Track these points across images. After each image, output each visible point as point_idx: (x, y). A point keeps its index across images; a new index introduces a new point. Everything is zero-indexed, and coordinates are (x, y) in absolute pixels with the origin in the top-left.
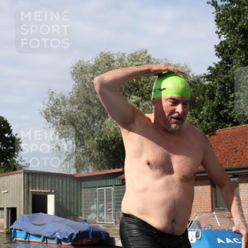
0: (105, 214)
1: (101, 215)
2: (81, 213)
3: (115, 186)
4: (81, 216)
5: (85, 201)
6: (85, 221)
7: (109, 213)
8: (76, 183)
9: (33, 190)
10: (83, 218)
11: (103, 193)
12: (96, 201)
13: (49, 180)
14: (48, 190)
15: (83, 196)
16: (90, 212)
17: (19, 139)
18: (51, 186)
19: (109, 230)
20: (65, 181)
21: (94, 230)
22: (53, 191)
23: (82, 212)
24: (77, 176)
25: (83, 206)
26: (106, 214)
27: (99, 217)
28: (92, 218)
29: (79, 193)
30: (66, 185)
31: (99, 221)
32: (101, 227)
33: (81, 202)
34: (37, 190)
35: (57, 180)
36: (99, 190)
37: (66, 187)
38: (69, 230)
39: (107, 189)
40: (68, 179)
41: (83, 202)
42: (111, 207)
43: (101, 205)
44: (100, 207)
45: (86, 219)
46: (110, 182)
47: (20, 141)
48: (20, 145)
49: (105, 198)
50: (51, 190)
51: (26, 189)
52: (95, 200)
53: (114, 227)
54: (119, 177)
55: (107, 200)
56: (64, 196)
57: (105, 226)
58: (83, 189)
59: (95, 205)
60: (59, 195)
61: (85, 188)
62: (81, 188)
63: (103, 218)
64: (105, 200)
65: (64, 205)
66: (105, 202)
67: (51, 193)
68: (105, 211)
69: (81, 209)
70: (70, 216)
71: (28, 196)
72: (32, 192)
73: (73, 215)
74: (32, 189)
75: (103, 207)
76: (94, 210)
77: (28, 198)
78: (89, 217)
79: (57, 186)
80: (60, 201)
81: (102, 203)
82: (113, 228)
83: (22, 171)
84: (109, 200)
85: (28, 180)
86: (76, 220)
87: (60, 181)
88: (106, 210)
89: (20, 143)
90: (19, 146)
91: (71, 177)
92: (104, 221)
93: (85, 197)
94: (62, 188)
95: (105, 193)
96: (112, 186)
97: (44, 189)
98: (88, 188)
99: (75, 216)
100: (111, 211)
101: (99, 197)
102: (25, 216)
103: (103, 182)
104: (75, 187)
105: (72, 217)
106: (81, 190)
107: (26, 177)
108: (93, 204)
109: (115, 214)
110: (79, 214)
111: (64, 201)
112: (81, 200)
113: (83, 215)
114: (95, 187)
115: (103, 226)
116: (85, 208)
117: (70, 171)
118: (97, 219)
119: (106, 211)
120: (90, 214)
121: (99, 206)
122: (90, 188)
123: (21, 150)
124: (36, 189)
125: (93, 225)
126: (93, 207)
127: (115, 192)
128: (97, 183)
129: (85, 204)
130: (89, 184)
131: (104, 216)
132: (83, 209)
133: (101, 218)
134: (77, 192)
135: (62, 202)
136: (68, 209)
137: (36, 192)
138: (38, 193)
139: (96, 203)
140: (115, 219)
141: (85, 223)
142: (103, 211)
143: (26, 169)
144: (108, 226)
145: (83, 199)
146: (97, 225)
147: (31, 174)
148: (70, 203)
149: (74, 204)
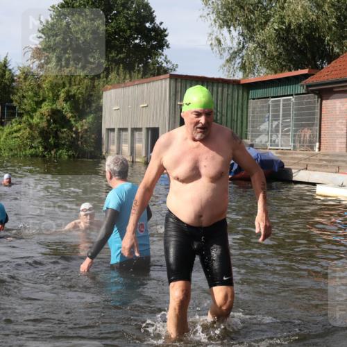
0: (280, 136)
1: (274, 138)
2: (246, 134)
3: (296, 95)
4: (246, 139)
5: (253, 117)
6: (252, 146)
7: (285, 134)
8: (241, 92)
10: (249, 142)
11: (279, 106)
12: (269, 117)
15: (250, 110)
16: (259, 134)
17: (165, 30)
19: (284, 158)
20: (225, 90)
21: (262, 158)
23: (248, 133)
24: (242, 82)
25: (250, 124)
26: (282, 135)
27: (271, 140)
28: (261, 142)
29: (245, 106)
30: (228, 94)
31: (271, 146)
32: (274, 154)
33: (247, 118)
35: (215, 89)
36: (272, 102)
37: (227, 98)
39: (284, 100)
40: (231, 86)
41: (250, 119)
42: (289, 126)
43: (275, 123)
44: (274, 126)
45: (254, 142)
46: (290, 89)
47: (166, 33)
48: (166, 38)
49: (281, 113)
51: (173, 101)
52: (267, 116)
53: (291, 153)
54: (303, 83)
55: (283, 116)
56: (224, 111)
57: (280, 153)
58: (251, 101)
59: (266, 124)
60: (217, 109)
61: (254, 99)
62: (248, 99)
63: (277, 141)
64: (281, 115)
66: (281, 118)
68: (280, 131)
69: (247, 128)
71: (175, 111)
75: (277, 126)
76: (265, 130)
77: (175, 114)
78: (258, 140)
80: (218, 117)
81: (276, 120)
82: (291, 156)
83: (168, 75)
84: (286, 116)
85: (176, 88)
87: (220, 89)
88: (282, 130)
89: (166, 36)
90: (164, 39)
91: (236, 83)
92: (278, 146)
93: (253, 112)
94: (222, 100)
95: (281, 105)
96: (292, 95)
98: (258, 99)
100: (289, 131)
101: (273, 111)
103: (280, 90)
104: (240, 98)
106: (248, 102)
107: (173, 85)
108: (265, 121)
109: (295, 136)
110: (244, 136)
111: (224, 118)
112: (247, 116)
113: (249, 137)
114: (268, 98)
115: (277, 153)
116: (253, 127)
117: (234, 75)
118: (269, 143)
119: (282, 132)
120: (259, 135)
121: (272, 125)
122: (260, 98)
123: (167, 46)
125: (262, 151)
126: (264, 126)
127: (296, 104)
128: (272, 91)
129: (253, 122)
130: (260, 92)
131: (279, 139)
132: (250, 129)
133: (274, 141)
134: (242, 105)
135: (221, 118)
139: (268, 120)
140: (294, 142)
141: (251, 148)
142: (277, 131)
143: (172, 73)
144: (283, 152)
145: (250, 114)
146: (267, 151)
147: (179, 80)
148: (232, 120)
149: (237, 122)
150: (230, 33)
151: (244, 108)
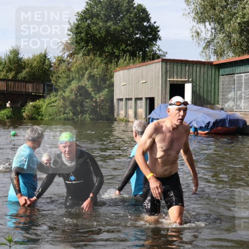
0: (243, 101)
1: (238, 103)
2: (218, 101)
4: (218, 104)
5: (223, 88)
6: (222, 109)
7: (247, 100)
8: (213, 70)
9: (171, 80)
10: (220, 106)
11: (241, 80)
13: (187, 68)
14: (185, 79)
15: (221, 83)
16: (228, 100)
17: (158, 27)
18: (189, 75)
19: (247, 118)
20: (202, 69)
21: (231, 118)
22: (190, 80)
23: (220, 100)
24: (214, 63)
25: (220, 94)
27: (236, 105)
28: (229, 106)
29: (217, 78)
30: (204, 72)
31: (236, 109)
32: (239, 115)
33: (218, 89)
34: (175, 79)
35: (195, 68)
36: (237, 77)
37: (204, 75)
38: (206, 118)
39: (245, 76)
40: (206, 66)
41: (221, 90)
43: (239, 93)
44: (238, 95)
45: (223, 107)
47: (159, 29)
48: (158, 33)
49: (243, 85)
50: (189, 78)
51: (164, 79)
52: (233, 87)
55: (245, 87)
56: (202, 85)
57: (243, 114)
58: (221, 77)
59: (233, 93)
60: (196, 83)
61: (223, 75)
62: (219, 75)
64: (243, 87)
65: (202, 94)
66: (243, 89)
67: (188, 82)
68: (243, 98)
69: (218, 96)
70: (207, 104)
71: (166, 86)
72: (170, 81)
73: (210, 104)
74: (170, 78)
75: (241, 94)
76: (232, 97)
77: (166, 87)
78: (226, 105)
79: (194, 74)
80: (197, 89)
81: (239, 90)
83: (160, 60)
84: (247, 87)
85: (166, 69)
86: (213, 109)
87: (198, 69)
89: (159, 31)
91: (210, 64)
92: (241, 109)
93: (223, 85)
94: (200, 76)
95: (243, 79)
97: (181, 79)
98: (226, 75)
99: (212, 104)
101: (237, 84)
102: (162, 105)
103: (242, 68)
104: (213, 75)
105: (209, 106)
107: (164, 67)
110: (216, 102)
111: (202, 90)
112: (218, 87)
113: (220, 103)
114: (234, 74)
115: (241, 114)
116: (223, 95)
117: (209, 59)
118: (235, 107)
120: (227, 102)
123: (160, 39)
124: (173, 78)
125: (230, 113)
126: (231, 95)
128: (236, 69)
129: (223, 92)
130: (227, 70)
131: (242, 104)
132: (220, 97)
133: (239, 106)
134: (215, 79)
136: (205, 97)
137: (173, 81)
138: (175, 82)
139: (234, 90)
141: (222, 111)
142: (241, 98)
143: (163, 58)
144: (245, 114)
145: (221, 86)
146: (234, 113)
147: (168, 63)
148: (207, 91)
149: (211, 92)
150: (205, 27)
151: (216, 82)
